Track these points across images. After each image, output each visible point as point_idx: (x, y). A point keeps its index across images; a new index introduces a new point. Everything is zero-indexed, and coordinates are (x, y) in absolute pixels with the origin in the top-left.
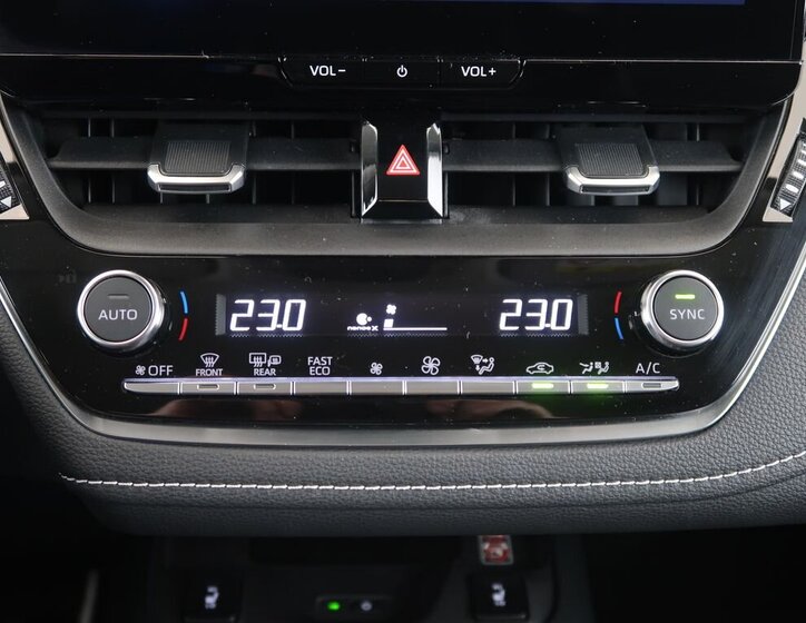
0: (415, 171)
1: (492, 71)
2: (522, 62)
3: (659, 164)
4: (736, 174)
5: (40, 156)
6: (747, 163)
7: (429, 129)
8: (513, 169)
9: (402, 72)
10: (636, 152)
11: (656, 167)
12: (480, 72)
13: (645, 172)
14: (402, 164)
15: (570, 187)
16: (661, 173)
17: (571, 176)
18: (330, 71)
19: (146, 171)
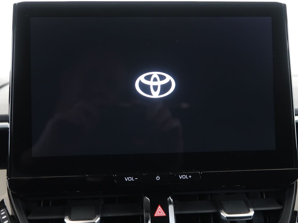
0: (164, 215)
1: (190, 177)
2: (200, 173)
3: (253, 208)
4: (282, 210)
5: (24, 215)
6: (285, 206)
7: (168, 198)
8: (200, 212)
9: (158, 178)
10: (244, 203)
11: (252, 209)
12: (186, 177)
13: (248, 211)
14: (160, 212)
15: (222, 218)
16: (255, 211)
17: (222, 214)
18: (132, 179)
19: (64, 219)
